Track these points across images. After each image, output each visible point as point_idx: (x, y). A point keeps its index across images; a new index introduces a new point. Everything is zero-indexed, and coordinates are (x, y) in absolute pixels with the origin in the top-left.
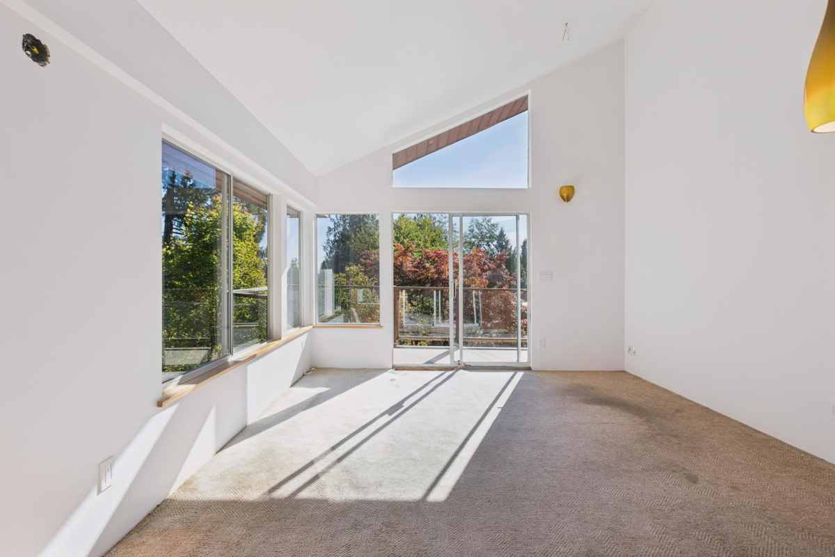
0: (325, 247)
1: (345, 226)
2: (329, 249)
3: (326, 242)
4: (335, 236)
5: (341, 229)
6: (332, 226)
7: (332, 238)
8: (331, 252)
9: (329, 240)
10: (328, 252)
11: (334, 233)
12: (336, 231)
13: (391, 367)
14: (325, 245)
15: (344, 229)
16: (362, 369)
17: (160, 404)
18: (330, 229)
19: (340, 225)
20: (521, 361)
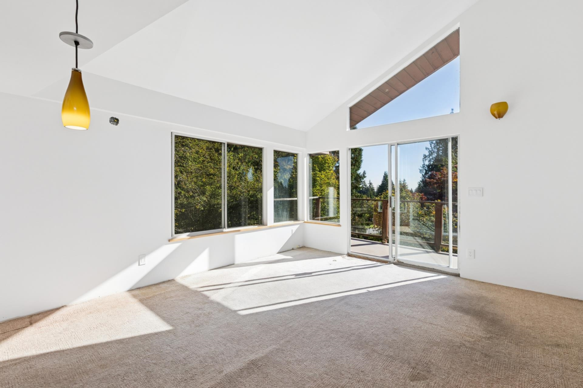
0: (421, 170)
1: (438, 153)
2: (424, 171)
3: (422, 166)
4: (429, 161)
5: (435, 155)
6: (427, 154)
7: (427, 163)
8: (426, 173)
9: (424, 164)
10: (423, 174)
11: (428, 159)
12: (431, 157)
13: (346, 253)
14: (421, 169)
15: (438, 155)
16: (328, 252)
17: (169, 241)
18: (425, 157)
19: (434, 152)
20: (451, 267)
